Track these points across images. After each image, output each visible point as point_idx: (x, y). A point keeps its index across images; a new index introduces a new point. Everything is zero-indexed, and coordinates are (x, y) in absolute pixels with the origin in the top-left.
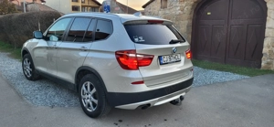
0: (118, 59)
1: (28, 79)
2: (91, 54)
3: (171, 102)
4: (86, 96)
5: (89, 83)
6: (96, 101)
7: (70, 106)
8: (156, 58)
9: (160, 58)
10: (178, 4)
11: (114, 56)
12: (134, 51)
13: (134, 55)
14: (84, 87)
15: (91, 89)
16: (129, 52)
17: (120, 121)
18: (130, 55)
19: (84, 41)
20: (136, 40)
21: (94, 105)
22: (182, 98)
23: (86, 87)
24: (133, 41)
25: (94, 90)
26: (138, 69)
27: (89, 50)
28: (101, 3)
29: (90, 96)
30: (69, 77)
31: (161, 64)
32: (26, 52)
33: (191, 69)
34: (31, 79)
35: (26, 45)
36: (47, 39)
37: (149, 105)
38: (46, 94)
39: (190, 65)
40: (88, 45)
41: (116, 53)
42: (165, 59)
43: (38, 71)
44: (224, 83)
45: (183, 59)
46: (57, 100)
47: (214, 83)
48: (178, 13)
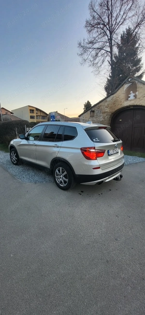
0: (83, 153)
1: (14, 164)
2: (62, 150)
3: (114, 179)
4: (59, 177)
5: (61, 168)
6: (67, 180)
7: (46, 182)
8: (106, 151)
9: (108, 152)
10: (101, 115)
11: (80, 151)
12: (94, 148)
13: (94, 150)
14: (57, 171)
15: (63, 173)
16: (91, 148)
17: (82, 192)
18: (92, 150)
19: (55, 141)
20: (94, 140)
21: (65, 182)
22: (121, 176)
23: (59, 171)
24: (93, 141)
25: (65, 173)
26: (96, 159)
27: (61, 147)
28: (48, 114)
29: (62, 176)
30: (46, 164)
31: (109, 155)
32: (12, 147)
33: (123, 157)
34: (16, 164)
35: (12, 143)
36: (27, 139)
37: (102, 182)
38: (29, 174)
39: (123, 155)
40: (59, 144)
41: (81, 149)
42: (111, 152)
43: (22, 159)
44: (136, 163)
45: (119, 151)
46: (36, 178)
47: (130, 164)
48: (101, 120)
